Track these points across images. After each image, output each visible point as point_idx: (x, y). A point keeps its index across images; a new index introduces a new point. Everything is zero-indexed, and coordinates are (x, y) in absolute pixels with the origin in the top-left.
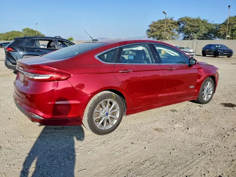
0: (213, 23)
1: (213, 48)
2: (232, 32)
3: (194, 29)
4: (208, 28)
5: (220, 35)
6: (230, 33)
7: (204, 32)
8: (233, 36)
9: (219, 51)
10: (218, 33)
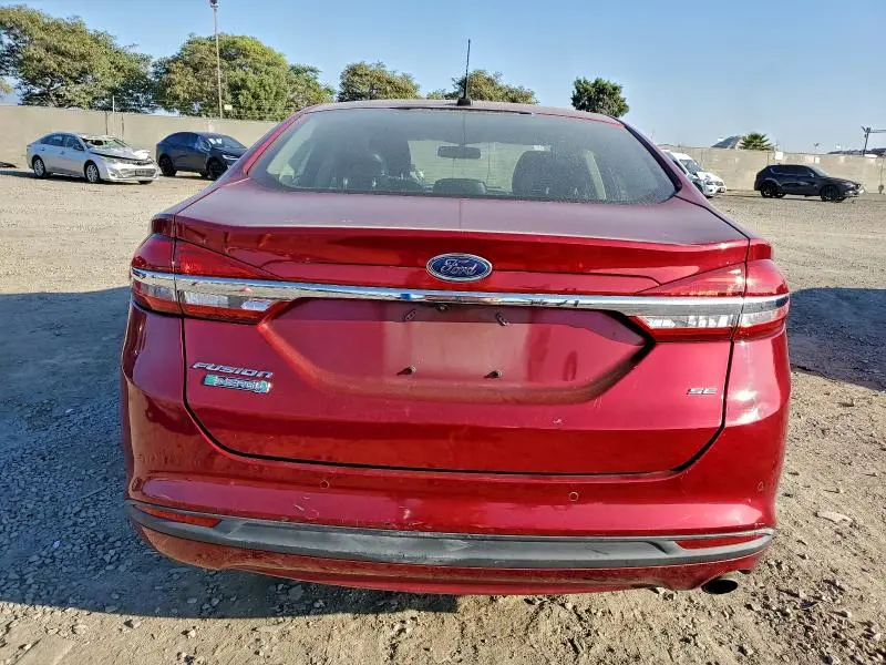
0: (132, 51)
1: (200, 146)
2: (236, 96)
3: (68, 64)
4: (119, 69)
5: (176, 97)
6: (229, 97)
7: (110, 83)
8: (241, 107)
9: (224, 156)
10: (169, 90)
